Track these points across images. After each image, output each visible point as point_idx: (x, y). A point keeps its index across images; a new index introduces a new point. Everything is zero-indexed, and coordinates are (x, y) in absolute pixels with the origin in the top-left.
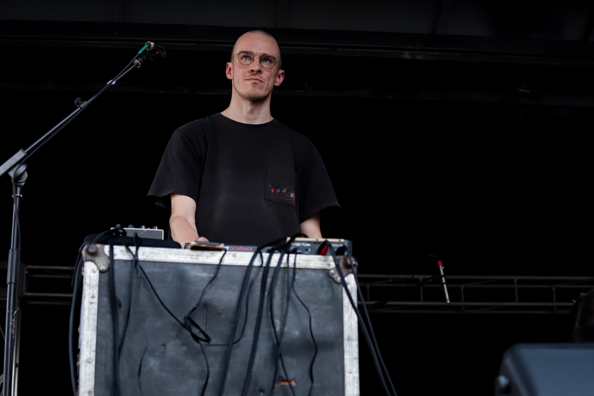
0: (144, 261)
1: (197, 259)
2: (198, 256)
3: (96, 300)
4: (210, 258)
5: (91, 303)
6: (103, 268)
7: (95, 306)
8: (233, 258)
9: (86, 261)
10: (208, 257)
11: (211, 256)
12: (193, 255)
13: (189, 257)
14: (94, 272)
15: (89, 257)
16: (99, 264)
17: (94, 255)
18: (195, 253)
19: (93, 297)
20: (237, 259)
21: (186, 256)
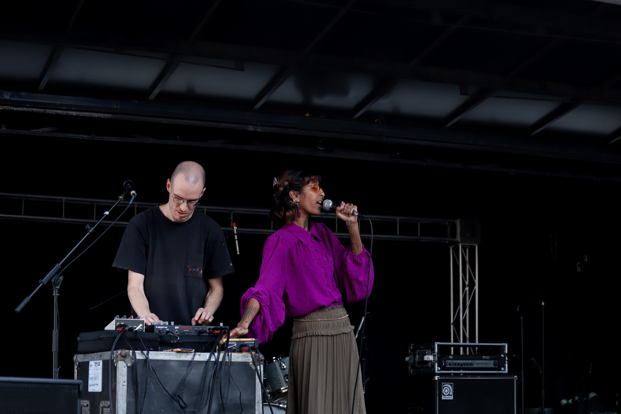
0: (152, 360)
1: (180, 358)
2: (180, 356)
3: (126, 384)
4: (186, 357)
5: (123, 385)
6: (129, 365)
7: (125, 387)
8: (199, 357)
9: (120, 360)
10: (185, 356)
11: (187, 356)
12: (177, 356)
13: (175, 356)
14: (125, 367)
15: (122, 358)
16: (127, 363)
17: (124, 357)
18: (179, 354)
19: (124, 382)
20: (200, 357)
21: (174, 356)
